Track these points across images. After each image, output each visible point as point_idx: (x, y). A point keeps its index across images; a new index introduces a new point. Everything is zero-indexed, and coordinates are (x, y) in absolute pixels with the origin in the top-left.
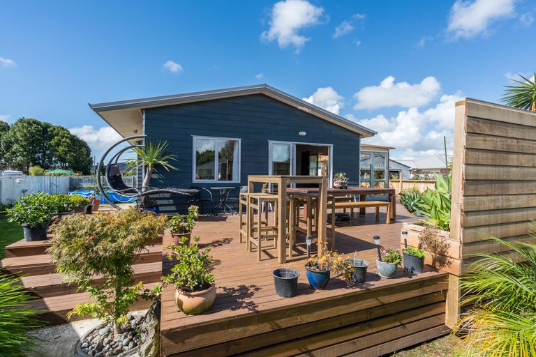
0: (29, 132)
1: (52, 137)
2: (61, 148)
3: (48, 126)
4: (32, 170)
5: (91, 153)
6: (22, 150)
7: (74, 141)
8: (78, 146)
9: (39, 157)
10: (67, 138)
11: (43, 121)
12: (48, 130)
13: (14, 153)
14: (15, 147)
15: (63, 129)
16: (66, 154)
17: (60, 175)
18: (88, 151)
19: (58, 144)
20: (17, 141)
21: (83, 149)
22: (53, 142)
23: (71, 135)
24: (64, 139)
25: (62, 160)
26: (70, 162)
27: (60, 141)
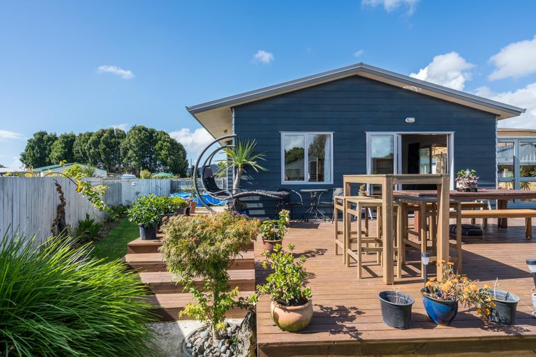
0: (139, 138)
1: (156, 142)
2: (163, 152)
3: (153, 131)
4: (142, 173)
5: (187, 156)
6: (134, 155)
7: (173, 144)
8: (176, 148)
9: (147, 161)
10: (168, 142)
11: (149, 127)
12: (154, 135)
13: (129, 158)
14: (130, 152)
15: (165, 134)
16: (167, 158)
17: (163, 178)
18: (185, 153)
19: (161, 149)
20: (131, 146)
21: (181, 152)
22: (157, 147)
23: (171, 139)
24: (165, 144)
25: (164, 164)
26: (170, 166)
27: (163, 145)
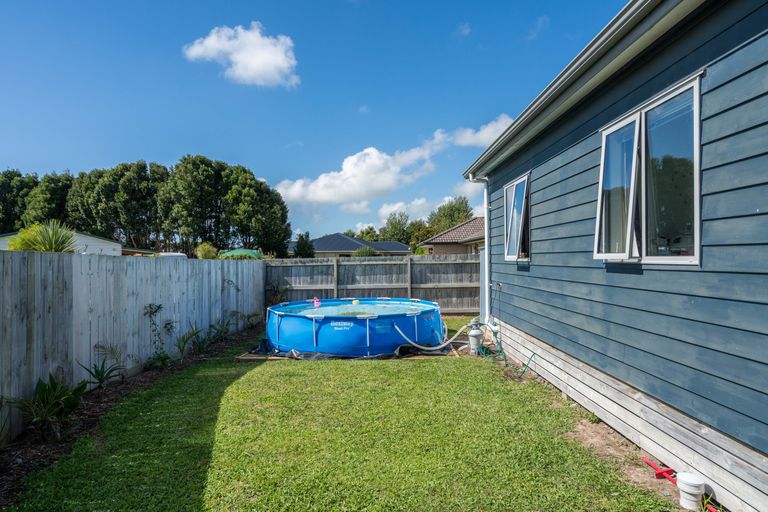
0: (195, 179)
1: (228, 187)
2: (242, 207)
3: (221, 167)
4: (199, 252)
6: (185, 213)
7: (262, 192)
8: (266, 199)
9: (210, 227)
10: (251, 186)
12: (223, 173)
13: (175, 220)
14: (176, 208)
15: (245, 171)
16: (249, 218)
17: (242, 258)
18: (284, 210)
19: (237, 201)
20: (179, 197)
21: (276, 208)
22: (229, 196)
23: (257, 182)
24: (245, 191)
25: (244, 230)
26: (256, 235)
27: (240, 193)
